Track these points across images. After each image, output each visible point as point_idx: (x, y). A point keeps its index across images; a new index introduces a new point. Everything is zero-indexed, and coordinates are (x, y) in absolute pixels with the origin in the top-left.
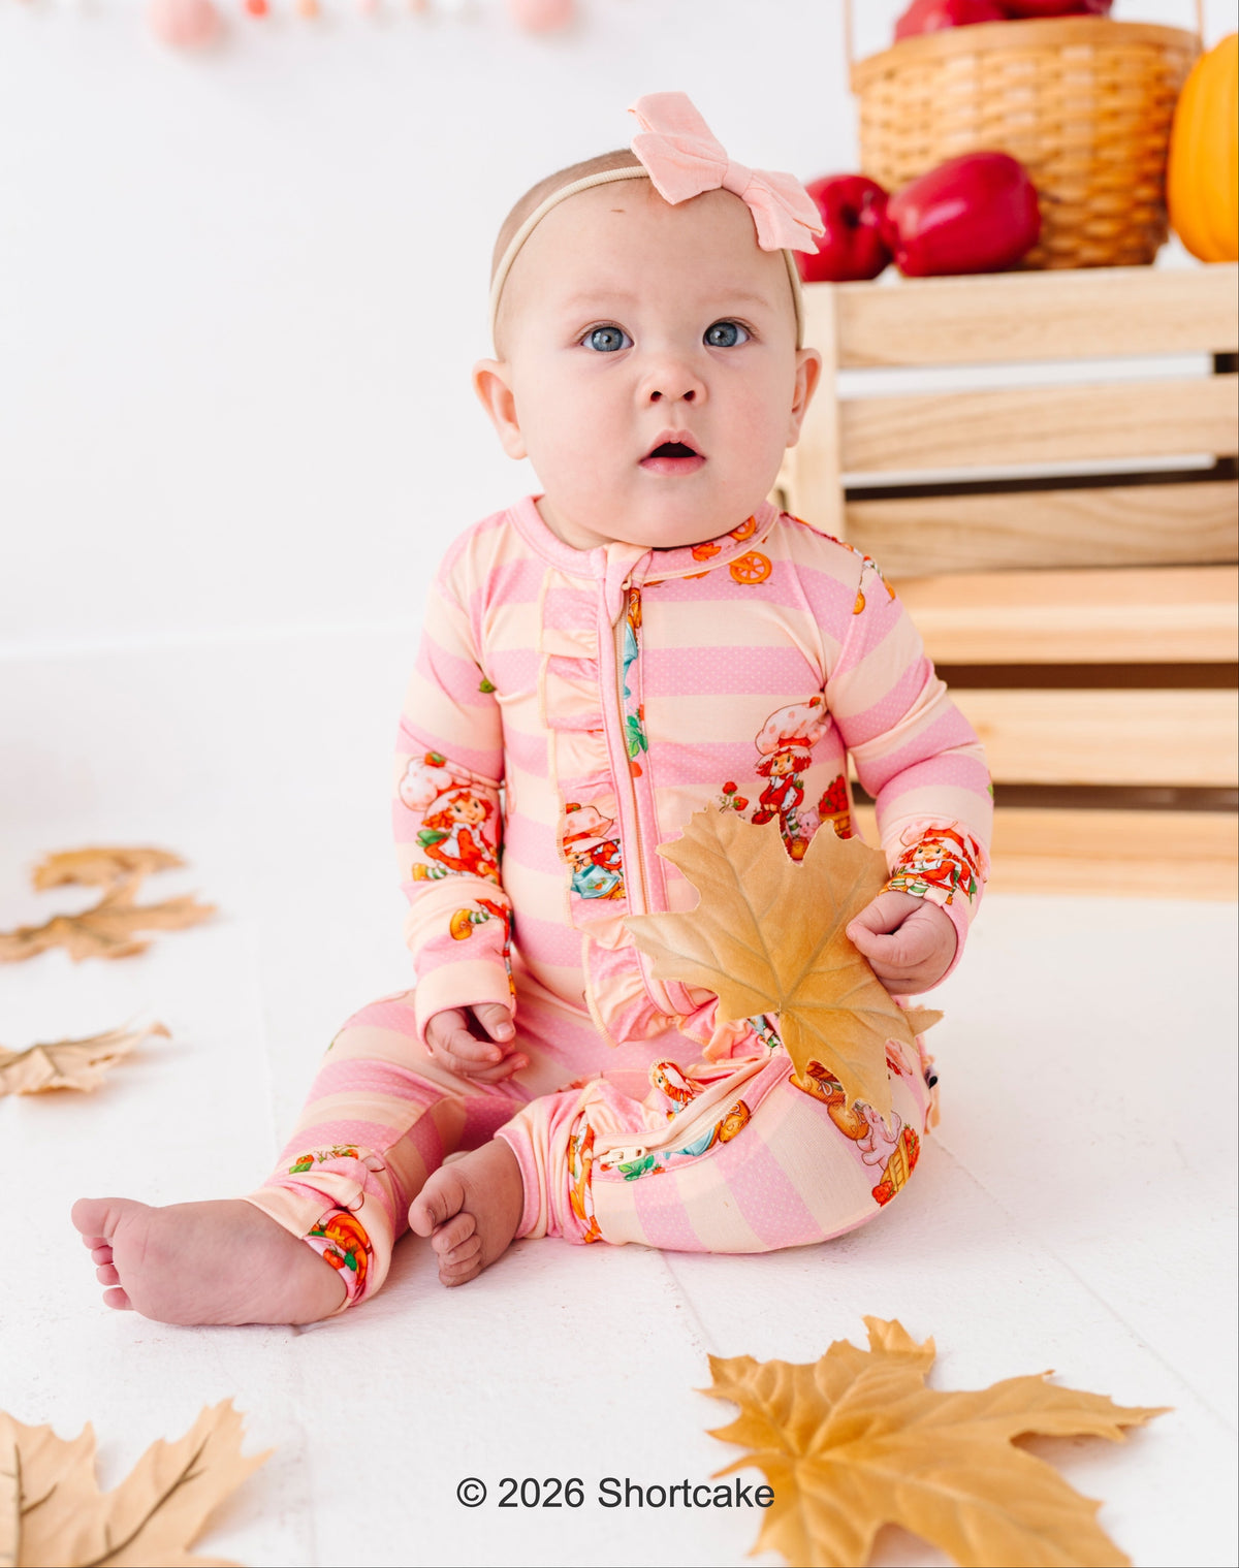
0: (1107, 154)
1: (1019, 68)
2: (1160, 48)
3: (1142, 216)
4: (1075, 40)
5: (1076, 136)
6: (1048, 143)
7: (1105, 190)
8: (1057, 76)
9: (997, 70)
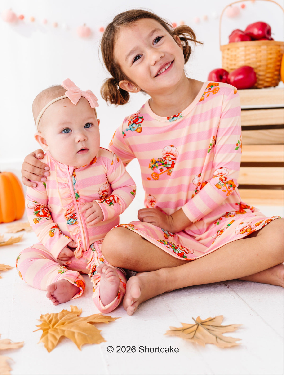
0: (269, 66)
1: (253, 50)
2: (279, 46)
3: (276, 77)
4: (263, 44)
5: (263, 63)
6: (258, 64)
7: (269, 73)
8: (260, 51)
9: (249, 50)
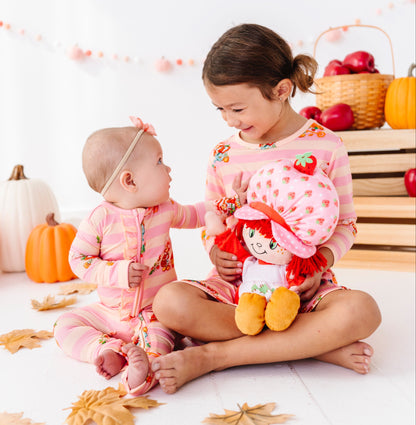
0: (370, 103)
1: (350, 84)
2: (383, 80)
3: (379, 116)
4: (363, 78)
5: (363, 100)
6: (357, 101)
7: (371, 111)
8: (359, 87)
9: (346, 85)
